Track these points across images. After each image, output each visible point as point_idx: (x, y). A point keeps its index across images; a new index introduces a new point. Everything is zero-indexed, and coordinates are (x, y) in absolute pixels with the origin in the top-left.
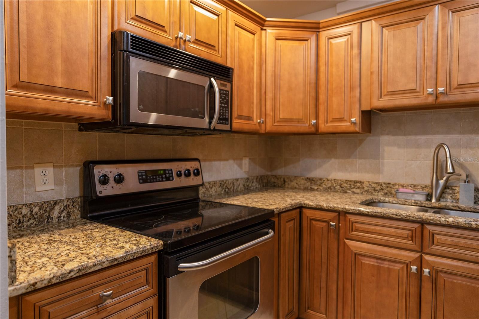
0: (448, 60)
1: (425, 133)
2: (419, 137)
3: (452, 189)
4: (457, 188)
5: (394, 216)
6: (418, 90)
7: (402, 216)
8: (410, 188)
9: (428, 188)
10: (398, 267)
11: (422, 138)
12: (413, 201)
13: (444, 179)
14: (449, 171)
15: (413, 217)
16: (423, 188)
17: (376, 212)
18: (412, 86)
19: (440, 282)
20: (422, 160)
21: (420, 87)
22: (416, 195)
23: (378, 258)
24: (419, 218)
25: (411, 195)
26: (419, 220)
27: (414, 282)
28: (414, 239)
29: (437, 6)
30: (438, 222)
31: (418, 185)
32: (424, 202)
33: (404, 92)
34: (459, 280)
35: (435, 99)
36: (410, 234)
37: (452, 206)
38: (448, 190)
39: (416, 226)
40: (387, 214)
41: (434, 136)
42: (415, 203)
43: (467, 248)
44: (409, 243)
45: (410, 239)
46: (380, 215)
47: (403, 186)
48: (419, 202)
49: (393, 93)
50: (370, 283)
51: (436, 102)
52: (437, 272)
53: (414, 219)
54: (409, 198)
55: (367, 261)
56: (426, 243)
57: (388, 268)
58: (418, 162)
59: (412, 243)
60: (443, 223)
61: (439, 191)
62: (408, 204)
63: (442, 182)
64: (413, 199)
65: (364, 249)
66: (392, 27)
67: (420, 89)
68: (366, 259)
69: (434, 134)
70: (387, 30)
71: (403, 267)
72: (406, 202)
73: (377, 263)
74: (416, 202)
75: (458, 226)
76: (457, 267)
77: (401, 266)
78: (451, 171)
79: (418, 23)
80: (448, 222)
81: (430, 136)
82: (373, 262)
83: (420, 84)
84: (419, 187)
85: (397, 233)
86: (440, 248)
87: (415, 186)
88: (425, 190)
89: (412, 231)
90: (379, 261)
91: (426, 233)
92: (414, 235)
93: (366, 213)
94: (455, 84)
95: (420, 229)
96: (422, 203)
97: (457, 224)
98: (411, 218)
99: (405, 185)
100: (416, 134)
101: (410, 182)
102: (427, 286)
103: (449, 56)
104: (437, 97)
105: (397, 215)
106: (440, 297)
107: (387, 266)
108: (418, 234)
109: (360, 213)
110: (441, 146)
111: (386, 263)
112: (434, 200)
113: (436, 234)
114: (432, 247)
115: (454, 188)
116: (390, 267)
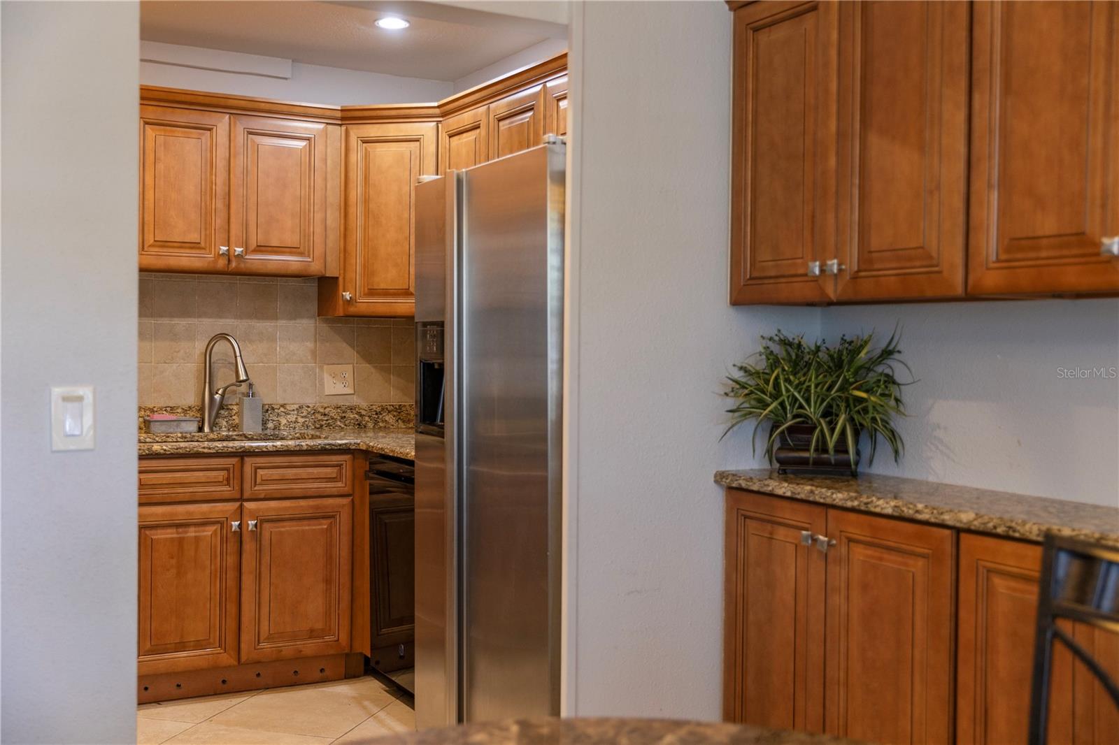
0: (245, 204)
1: (185, 313)
2: (176, 321)
3: (228, 409)
4: (235, 407)
5: (206, 451)
6: (203, 245)
7: (216, 449)
8: (164, 412)
9: (193, 411)
10: (209, 531)
11: (181, 323)
12: (180, 435)
13: (220, 392)
14: (241, 379)
15: (232, 448)
16: (186, 410)
17: (177, 449)
18: (193, 237)
19: (266, 535)
20: (182, 361)
21: (206, 240)
22: (183, 424)
23: (178, 526)
24: (241, 448)
25: (175, 423)
26: (240, 450)
27: (232, 547)
28: (231, 482)
29: (227, 116)
30: (264, 450)
31: (178, 407)
32: (197, 434)
33: (183, 245)
34: (287, 527)
35: (227, 262)
36: (226, 476)
37: (236, 435)
38: (222, 412)
39: (234, 460)
40: (195, 449)
41: (200, 319)
42: (182, 437)
43: (296, 480)
44: (225, 490)
45: (225, 482)
46: (184, 451)
47: (152, 411)
48: (188, 436)
49: (164, 244)
50: (168, 570)
51: (228, 268)
52: (262, 521)
53: (234, 450)
54: (172, 430)
55: (161, 534)
56: (247, 486)
57: (196, 537)
58: (175, 366)
59: (229, 489)
60: (271, 450)
61: (214, 414)
62: (171, 440)
63: (217, 397)
64: (179, 430)
65: (157, 515)
66: (162, 127)
67: (206, 242)
68: (159, 531)
69: (200, 316)
70: (152, 130)
71: (216, 531)
72: (168, 437)
73: (178, 533)
74: (184, 435)
75: (288, 451)
76: (286, 509)
77: (213, 528)
78: (245, 378)
79: (203, 134)
80: (276, 447)
81: (194, 319)
82: (170, 534)
83: (206, 235)
84: (179, 410)
85: (208, 477)
86: (265, 487)
87: (172, 408)
88: (188, 415)
89: (227, 470)
90: (180, 530)
91: (248, 469)
92: (231, 475)
93: (162, 451)
94: (253, 245)
95: (240, 465)
96: (194, 436)
97: (286, 448)
98: (230, 449)
99: (155, 409)
100: (172, 316)
101: (162, 402)
102: (249, 546)
103: (245, 198)
104: (229, 261)
105: (210, 449)
106: (266, 559)
107: (193, 534)
108: (237, 474)
109: (152, 454)
110: (223, 336)
111: (192, 529)
112: (206, 429)
113: (260, 468)
114: (256, 488)
115: (230, 407)
116: (197, 534)
